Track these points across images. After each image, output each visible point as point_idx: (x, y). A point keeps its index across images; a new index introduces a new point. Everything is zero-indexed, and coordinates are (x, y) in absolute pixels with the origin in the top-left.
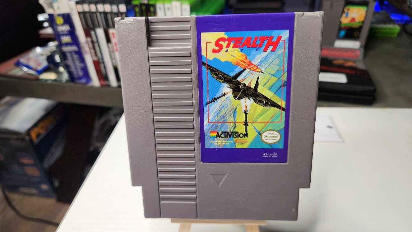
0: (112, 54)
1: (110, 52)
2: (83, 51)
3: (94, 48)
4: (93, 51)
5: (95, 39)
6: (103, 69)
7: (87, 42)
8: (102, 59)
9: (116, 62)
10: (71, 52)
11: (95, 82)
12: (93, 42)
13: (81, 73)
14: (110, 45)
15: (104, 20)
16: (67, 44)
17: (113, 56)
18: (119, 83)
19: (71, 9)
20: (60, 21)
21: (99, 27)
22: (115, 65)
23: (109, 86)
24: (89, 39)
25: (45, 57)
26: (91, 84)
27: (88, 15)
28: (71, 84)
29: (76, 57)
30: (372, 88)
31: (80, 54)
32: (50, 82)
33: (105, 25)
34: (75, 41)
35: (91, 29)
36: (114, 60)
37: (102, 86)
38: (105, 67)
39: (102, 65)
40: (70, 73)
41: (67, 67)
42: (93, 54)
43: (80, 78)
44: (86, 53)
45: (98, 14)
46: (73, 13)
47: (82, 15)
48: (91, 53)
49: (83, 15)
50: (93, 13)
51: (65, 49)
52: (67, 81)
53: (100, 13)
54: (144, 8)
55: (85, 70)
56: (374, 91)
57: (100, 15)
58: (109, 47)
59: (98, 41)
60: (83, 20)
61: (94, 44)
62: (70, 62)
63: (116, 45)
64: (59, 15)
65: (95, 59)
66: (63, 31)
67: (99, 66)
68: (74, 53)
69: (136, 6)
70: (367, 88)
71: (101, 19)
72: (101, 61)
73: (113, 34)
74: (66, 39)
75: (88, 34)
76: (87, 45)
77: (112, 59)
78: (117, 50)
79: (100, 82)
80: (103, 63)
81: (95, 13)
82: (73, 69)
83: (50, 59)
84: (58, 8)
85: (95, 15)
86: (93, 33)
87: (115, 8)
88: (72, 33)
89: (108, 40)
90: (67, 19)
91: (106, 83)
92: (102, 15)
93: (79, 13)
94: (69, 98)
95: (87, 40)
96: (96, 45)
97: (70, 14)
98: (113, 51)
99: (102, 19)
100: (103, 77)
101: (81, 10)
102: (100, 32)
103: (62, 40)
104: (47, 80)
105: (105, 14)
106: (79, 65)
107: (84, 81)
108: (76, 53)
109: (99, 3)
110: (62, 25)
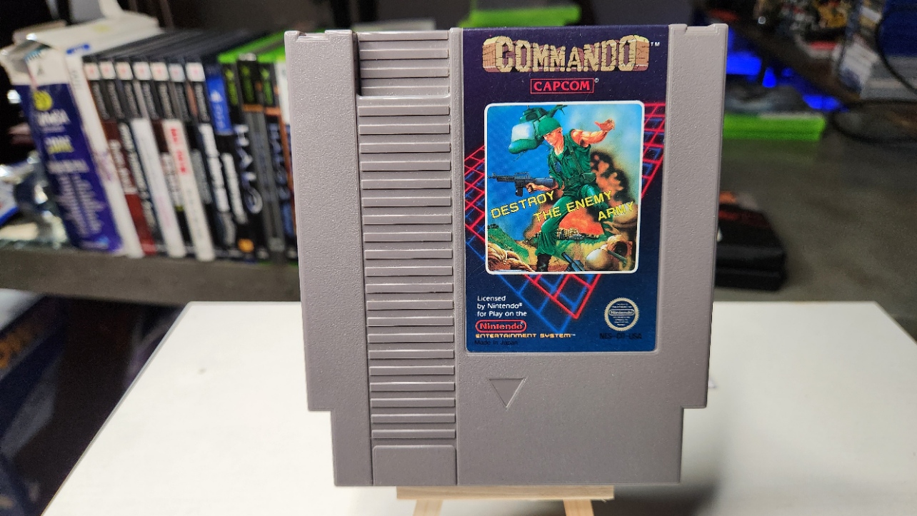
0: (171, 178)
1: (166, 174)
2: (101, 173)
3: (128, 165)
4: (124, 172)
5: (129, 145)
6: (149, 214)
7: (111, 151)
8: (148, 191)
9: (181, 198)
10: (70, 175)
11: (131, 245)
12: (124, 151)
13: (96, 226)
14: (166, 158)
15: (150, 99)
16: (61, 157)
17: (173, 184)
18: (189, 248)
19: (72, 73)
20: (43, 101)
21: (140, 115)
22: (178, 204)
23: (164, 254)
24: (115, 145)
25: (9, 189)
26: (120, 252)
27: (112, 87)
28: (72, 252)
29: (83, 186)
30: (777, 253)
31: (93, 178)
32: (19, 247)
33: (154, 113)
34: (81, 148)
35: (120, 121)
36: (175, 194)
37: (148, 255)
38: (153, 209)
39: (147, 206)
40: (70, 226)
41: (62, 211)
42: (127, 181)
43: (94, 237)
44: (109, 178)
45: (137, 86)
46: (74, 83)
47: (97, 88)
48: (120, 177)
49: (100, 87)
50: (124, 82)
51: (57, 167)
52: (64, 245)
53: (142, 82)
54: (246, 71)
55: (106, 216)
56: (783, 258)
57: (142, 88)
58: (163, 163)
59: (136, 150)
60: (100, 99)
61: (128, 156)
62: (68, 198)
63: (180, 158)
64: (41, 88)
65: (132, 191)
66: (51, 126)
67: (141, 209)
68: (76, 178)
69: (228, 66)
70: (766, 252)
71: (143, 97)
72: (144, 195)
73: (173, 131)
74: (60, 144)
75: (112, 132)
76: (109, 158)
77: (170, 190)
78: (183, 170)
79: (143, 248)
80: (150, 200)
81: (131, 82)
82: (76, 214)
83: (23, 191)
84: (40, 72)
85: (128, 88)
86: (124, 129)
87: (177, 73)
88: (74, 129)
89: (162, 147)
90: (62, 96)
91: (158, 247)
92: (147, 88)
93: (91, 83)
94: (66, 286)
95: (110, 146)
96: (133, 157)
97: (69, 85)
98: (173, 173)
99: (145, 97)
100: (151, 234)
101: (95, 77)
102: (142, 128)
103: (48, 146)
104: (12, 243)
105: (154, 85)
106: (91, 206)
107: (103, 243)
108: (84, 176)
109: (139, 60)
110: (50, 111)
